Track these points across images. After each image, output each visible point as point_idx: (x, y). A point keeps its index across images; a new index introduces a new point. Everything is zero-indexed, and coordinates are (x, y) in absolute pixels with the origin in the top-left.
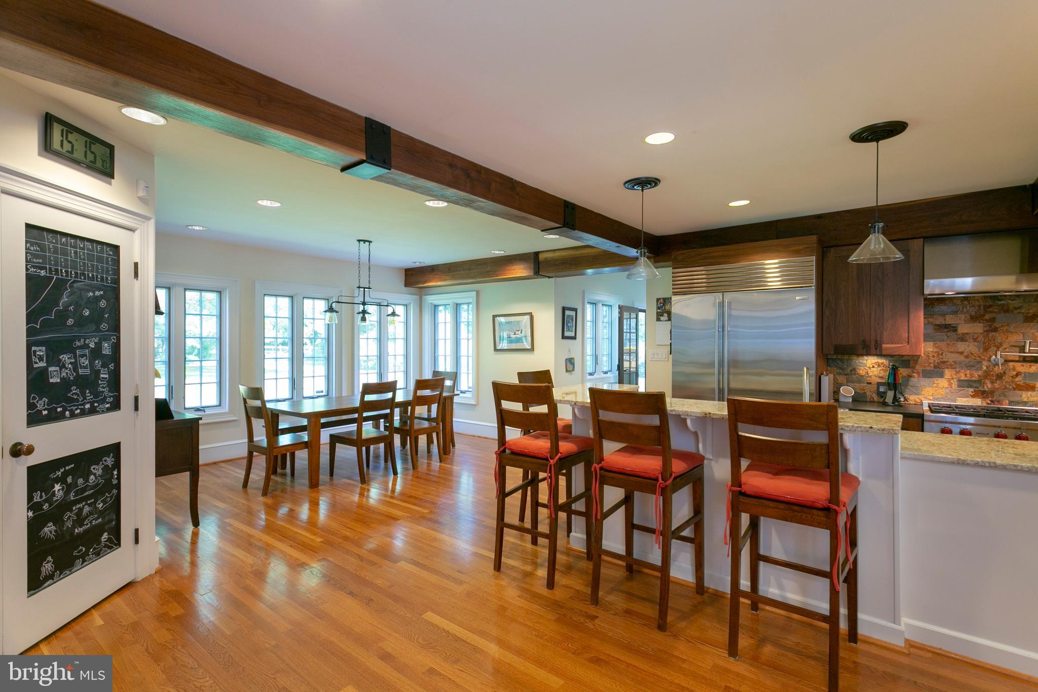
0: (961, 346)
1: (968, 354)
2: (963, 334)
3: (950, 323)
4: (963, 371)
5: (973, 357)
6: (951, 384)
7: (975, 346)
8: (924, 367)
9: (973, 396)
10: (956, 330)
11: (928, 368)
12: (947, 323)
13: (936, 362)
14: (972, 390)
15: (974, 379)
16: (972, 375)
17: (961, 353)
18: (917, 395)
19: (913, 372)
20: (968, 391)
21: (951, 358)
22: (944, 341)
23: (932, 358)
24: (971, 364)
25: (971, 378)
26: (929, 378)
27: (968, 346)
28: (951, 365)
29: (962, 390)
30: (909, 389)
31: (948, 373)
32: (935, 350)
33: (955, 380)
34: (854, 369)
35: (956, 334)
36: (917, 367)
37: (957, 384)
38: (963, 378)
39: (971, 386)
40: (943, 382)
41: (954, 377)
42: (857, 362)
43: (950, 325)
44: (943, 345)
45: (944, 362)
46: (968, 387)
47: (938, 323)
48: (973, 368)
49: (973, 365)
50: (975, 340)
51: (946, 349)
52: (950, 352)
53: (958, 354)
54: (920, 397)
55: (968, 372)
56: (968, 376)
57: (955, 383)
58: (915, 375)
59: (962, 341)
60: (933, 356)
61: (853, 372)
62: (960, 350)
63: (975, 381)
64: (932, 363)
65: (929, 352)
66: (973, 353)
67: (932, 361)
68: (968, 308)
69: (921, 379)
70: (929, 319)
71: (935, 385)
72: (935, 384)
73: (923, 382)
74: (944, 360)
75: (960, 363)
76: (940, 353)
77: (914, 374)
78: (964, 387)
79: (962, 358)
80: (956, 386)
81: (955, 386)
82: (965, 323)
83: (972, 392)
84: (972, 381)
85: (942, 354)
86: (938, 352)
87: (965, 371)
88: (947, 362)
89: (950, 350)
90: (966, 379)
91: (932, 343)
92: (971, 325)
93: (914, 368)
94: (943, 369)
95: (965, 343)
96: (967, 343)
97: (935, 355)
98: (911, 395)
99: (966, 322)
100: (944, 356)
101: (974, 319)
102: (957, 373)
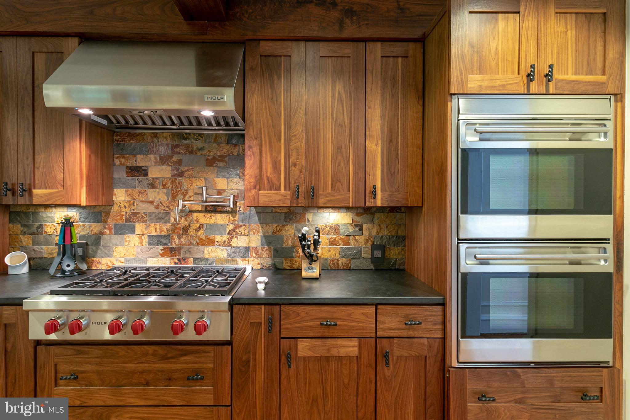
0: (152, 194)
1: (158, 204)
2: (153, 179)
3: (141, 165)
4: (153, 224)
5: (163, 207)
6: (141, 242)
7: (164, 193)
8: (117, 220)
9: (162, 255)
10: (146, 175)
11: (120, 222)
12: (138, 165)
13: (128, 214)
14: (161, 247)
15: (163, 234)
16: (161, 230)
17: (152, 202)
18: (109, 257)
19: (105, 228)
20: (158, 248)
21: (143, 208)
22: (135, 188)
23: (124, 209)
24: (161, 215)
25: (161, 232)
26: (120, 234)
27: (158, 193)
28: (142, 217)
29: (151, 248)
30: (101, 250)
31: (139, 227)
32: (128, 199)
33: (146, 236)
34: (41, 226)
35: (147, 179)
36: (110, 221)
37: (147, 240)
38: (154, 233)
39: (159, 243)
40: (133, 239)
41: (145, 232)
42: (44, 215)
43: (140, 167)
44: (135, 192)
45: (135, 214)
46: (158, 244)
47: (129, 164)
48: (163, 221)
49: (162, 218)
50: (164, 186)
51: (137, 197)
52: (142, 201)
53: (149, 204)
54: (113, 259)
55: (158, 226)
56: (158, 230)
57: (145, 239)
58: (107, 231)
59: (152, 188)
60: (125, 207)
61: (40, 230)
62: (151, 199)
63: (164, 237)
64: (123, 215)
65: (121, 202)
66: (163, 202)
67: (124, 213)
68: (158, 147)
69: (114, 236)
70: (121, 159)
71: (126, 244)
72: (126, 241)
73: (116, 239)
74: (135, 211)
75: (150, 214)
76: (132, 202)
77: (105, 230)
78: (154, 245)
79: (151, 209)
80: (147, 244)
81: (145, 243)
82: (155, 166)
83: (162, 250)
84: (161, 236)
85: (133, 204)
86: (130, 201)
87: (155, 224)
88: (138, 213)
89: (141, 199)
90: (156, 234)
91: (123, 190)
92: (161, 168)
93: (105, 221)
94: (135, 222)
95: (155, 190)
96: (157, 190)
97: (127, 205)
98: (102, 257)
99: (156, 163)
100: (135, 206)
101: (163, 160)
102: (148, 227)
